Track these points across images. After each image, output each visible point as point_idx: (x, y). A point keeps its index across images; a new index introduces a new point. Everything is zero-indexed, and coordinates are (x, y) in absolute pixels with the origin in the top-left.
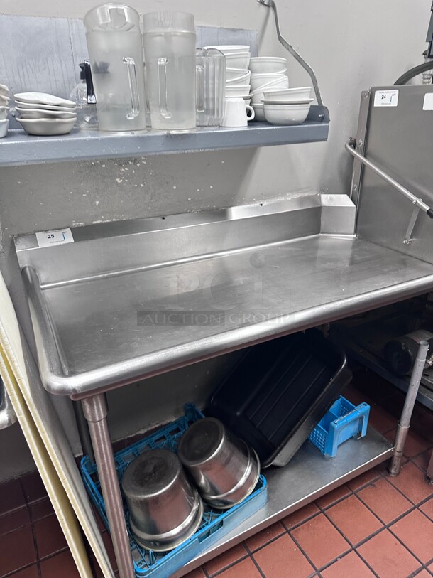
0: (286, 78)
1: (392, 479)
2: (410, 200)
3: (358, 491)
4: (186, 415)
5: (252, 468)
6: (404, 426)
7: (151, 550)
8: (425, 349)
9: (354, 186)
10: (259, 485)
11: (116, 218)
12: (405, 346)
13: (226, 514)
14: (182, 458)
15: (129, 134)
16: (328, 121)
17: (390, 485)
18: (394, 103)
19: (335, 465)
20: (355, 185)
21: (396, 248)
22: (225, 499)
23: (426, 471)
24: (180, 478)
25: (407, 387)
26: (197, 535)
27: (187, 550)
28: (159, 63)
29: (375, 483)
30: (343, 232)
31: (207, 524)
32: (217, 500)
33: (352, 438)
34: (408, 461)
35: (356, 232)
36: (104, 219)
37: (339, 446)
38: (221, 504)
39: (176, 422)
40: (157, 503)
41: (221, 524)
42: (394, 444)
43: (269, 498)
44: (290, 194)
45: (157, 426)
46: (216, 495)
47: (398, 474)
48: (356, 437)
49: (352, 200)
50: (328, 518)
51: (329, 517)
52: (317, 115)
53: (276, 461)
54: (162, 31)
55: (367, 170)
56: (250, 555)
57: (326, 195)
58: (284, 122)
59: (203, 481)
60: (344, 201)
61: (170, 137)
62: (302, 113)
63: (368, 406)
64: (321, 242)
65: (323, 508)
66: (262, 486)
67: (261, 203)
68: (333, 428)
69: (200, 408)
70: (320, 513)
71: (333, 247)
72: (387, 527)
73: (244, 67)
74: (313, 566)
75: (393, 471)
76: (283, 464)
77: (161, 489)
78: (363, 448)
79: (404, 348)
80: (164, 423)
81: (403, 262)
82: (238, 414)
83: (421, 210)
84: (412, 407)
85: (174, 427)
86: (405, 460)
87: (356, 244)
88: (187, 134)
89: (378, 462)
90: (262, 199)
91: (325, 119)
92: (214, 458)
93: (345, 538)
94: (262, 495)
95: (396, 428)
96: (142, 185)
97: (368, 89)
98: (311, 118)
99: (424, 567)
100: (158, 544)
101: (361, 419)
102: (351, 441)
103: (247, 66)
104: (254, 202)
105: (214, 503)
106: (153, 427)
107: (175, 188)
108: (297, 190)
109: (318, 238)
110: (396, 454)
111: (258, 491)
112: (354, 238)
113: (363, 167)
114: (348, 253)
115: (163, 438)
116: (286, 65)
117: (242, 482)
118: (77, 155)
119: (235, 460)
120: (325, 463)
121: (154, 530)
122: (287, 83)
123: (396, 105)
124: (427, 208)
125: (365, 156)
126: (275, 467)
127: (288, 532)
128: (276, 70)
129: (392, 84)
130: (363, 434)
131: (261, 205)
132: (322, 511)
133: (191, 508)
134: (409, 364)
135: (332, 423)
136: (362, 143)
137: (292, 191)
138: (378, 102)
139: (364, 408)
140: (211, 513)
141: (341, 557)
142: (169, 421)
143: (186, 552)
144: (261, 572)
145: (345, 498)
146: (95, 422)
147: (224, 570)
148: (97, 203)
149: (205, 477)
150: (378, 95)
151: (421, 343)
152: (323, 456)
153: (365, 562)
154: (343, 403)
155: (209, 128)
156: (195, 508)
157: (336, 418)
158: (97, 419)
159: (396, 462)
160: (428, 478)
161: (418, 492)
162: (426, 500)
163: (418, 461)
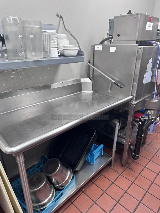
0: (68, 41)
1: (112, 168)
2: (109, 80)
3: (103, 174)
4: (41, 160)
5: (70, 173)
6: (114, 150)
7: (39, 209)
8: (118, 124)
9: (91, 76)
10: (73, 178)
11: (11, 90)
13: (63, 190)
14: (46, 174)
15: (20, 61)
17: (112, 170)
18: (101, 50)
19: (95, 166)
21: (105, 94)
22: (62, 185)
23: (122, 163)
24: (46, 181)
25: (114, 137)
26: (55, 200)
27: (52, 206)
28: (31, 37)
30: (89, 90)
31: (56, 196)
32: (59, 186)
33: (99, 157)
34: (116, 161)
35: (93, 90)
36: (7, 91)
37: (96, 160)
38: (60, 187)
39: (38, 163)
40: (40, 191)
41: (62, 194)
42: (112, 156)
43: (76, 182)
45: (31, 166)
46: (58, 184)
47: (114, 166)
48: (100, 156)
49: (91, 80)
50: (95, 184)
53: (77, 169)
54: (31, 26)
55: (94, 70)
56: (72, 203)
57: (82, 79)
58: (71, 56)
59: (54, 180)
60: (88, 80)
61: (35, 61)
62: (75, 53)
63: (103, 145)
64: (83, 94)
65: (93, 182)
66: (74, 178)
68: (94, 154)
69: (46, 157)
70: (92, 183)
71: (86, 95)
72: (113, 183)
73: (55, 38)
74: (93, 201)
75: (112, 165)
76: (79, 170)
77: (41, 186)
78: (102, 159)
79: (111, 125)
80: (33, 165)
81: (108, 99)
82: (60, 156)
83: (112, 82)
84: (116, 143)
85: (38, 165)
86: (115, 161)
87: (93, 94)
88: (40, 60)
89: (108, 163)
90: (63, 81)
91: (82, 55)
92: (57, 171)
93: (101, 189)
94: (74, 181)
95: (112, 151)
96: (20, 78)
97: (93, 45)
98: (78, 54)
99: (126, 192)
100: (40, 207)
101: (101, 149)
102: (99, 158)
103: (56, 37)
104: (60, 82)
105: (58, 188)
106: (29, 167)
107: (32, 78)
108: (73, 77)
109: (81, 93)
110: (113, 159)
111: (73, 180)
112: (92, 92)
113: (93, 69)
114: (91, 97)
115: (34, 170)
116: (68, 37)
117: (67, 178)
118: (2, 69)
119: (64, 171)
120: (92, 166)
121: (39, 202)
122: (69, 43)
123: (102, 50)
124: (114, 82)
125: (94, 66)
126: (77, 171)
127: (83, 192)
128: (65, 38)
129: (99, 44)
130: (102, 155)
132: (93, 183)
133: (51, 191)
134: (114, 130)
135: (93, 152)
136: (92, 62)
137: (72, 78)
138: (96, 49)
139: (102, 146)
140: (58, 192)
141: (101, 196)
142: (35, 164)
143: (51, 207)
144: (77, 208)
145: (99, 177)
146: (20, 163)
147: (64, 210)
148: (4, 85)
149: (55, 179)
150: (96, 47)
151: (117, 122)
152: (91, 165)
153: (109, 195)
154: (95, 146)
155: (46, 58)
156: (52, 191)
157: (94, 151)
158: (21, 162)
159: (113, 162)
160: (123, 165)
161: (120, 170)
162: (123, 172)
163: (119, 161)
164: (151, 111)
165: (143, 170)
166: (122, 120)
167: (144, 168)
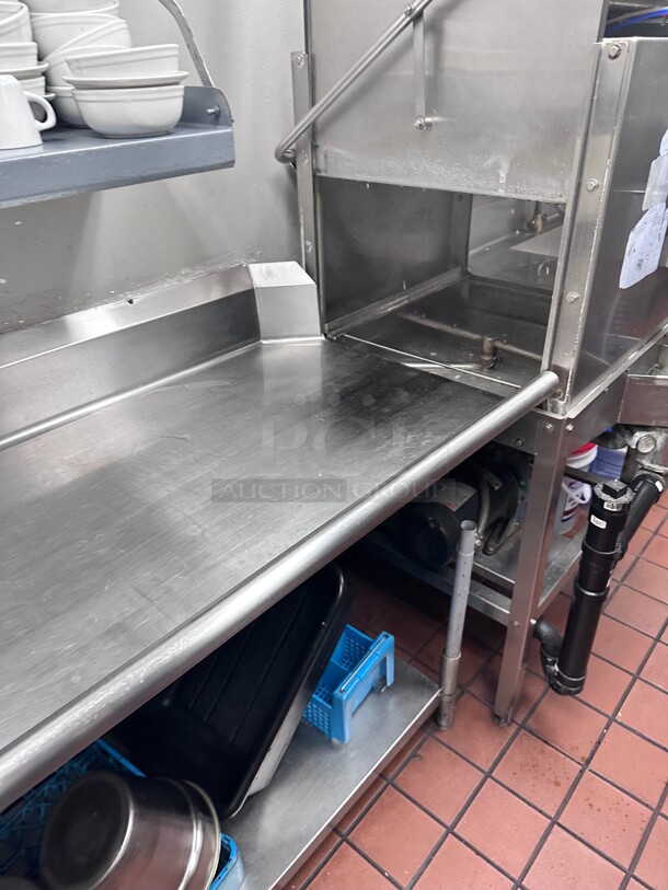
0: (120, 23)
1: (443, 734)
3: (395, 777)
5: (204, 830)
6: (453, 656)
8: (470, 536)
10: (224, 857)
12: (434, 521)
16: (229, 122)
17: (444, 748)
20: (308, 243)
23: (493, 703)
29: (419, 752)
30: (301, 333)
34: (462, 693)
35: (323, 331)
37: (353, 714)
42: (440, 683)
43: (246, 867)
44: (188, 270)
48: (379, 688)
49: (307, 271)
50: (355, 849)
51: (358, 846)
52: (202, 110)
57: (258, 265)
58: (131, 132)
60: (294, 274)
62: (170, 106)
63: (391, 638)
65: (344, 832)
66: (229, 858)
67: (130, 297)
68: (340, 702)
70: (341, 843)
72: (450, 830)
75: (444, 723)
76: (262, 787)
78: (392, 702)
79: (432, 525)
84: (462, 626)
86: (459, 691)
90: (131, 290)
91: (219, 118)
93: (389, 879)
94: (236, 873)
98: (191, 116)
101: (383, 662)
102: (371, 697)
104: (114, 298)
108: (202, 261)
109: (257, 349)
110: (446, 699)
111: (225, 872)
112: (323, 341)
119: (166, 834)
120: (334, 756)
122: (125, 36)
126: (254, 798)
128: (93, 4)
130: (390, 680)
131: (131, 302)
132: (344, 839)
135: (337, 692)
136: (308, 158)
139: (384, 645)
145: (378, 796)
151: (464, 527)
152: (329, 743)
154: (351, 639)
159: (447, 710)
160: (497, 716)
161: (485, 746)
162: (501, 755)
163: (477, 689)
164: (653, 433)
165: (603, 735)
166: (492, 490)
167: (607, 728)
